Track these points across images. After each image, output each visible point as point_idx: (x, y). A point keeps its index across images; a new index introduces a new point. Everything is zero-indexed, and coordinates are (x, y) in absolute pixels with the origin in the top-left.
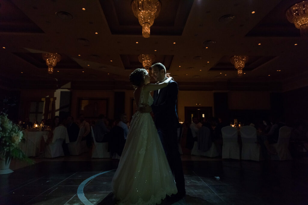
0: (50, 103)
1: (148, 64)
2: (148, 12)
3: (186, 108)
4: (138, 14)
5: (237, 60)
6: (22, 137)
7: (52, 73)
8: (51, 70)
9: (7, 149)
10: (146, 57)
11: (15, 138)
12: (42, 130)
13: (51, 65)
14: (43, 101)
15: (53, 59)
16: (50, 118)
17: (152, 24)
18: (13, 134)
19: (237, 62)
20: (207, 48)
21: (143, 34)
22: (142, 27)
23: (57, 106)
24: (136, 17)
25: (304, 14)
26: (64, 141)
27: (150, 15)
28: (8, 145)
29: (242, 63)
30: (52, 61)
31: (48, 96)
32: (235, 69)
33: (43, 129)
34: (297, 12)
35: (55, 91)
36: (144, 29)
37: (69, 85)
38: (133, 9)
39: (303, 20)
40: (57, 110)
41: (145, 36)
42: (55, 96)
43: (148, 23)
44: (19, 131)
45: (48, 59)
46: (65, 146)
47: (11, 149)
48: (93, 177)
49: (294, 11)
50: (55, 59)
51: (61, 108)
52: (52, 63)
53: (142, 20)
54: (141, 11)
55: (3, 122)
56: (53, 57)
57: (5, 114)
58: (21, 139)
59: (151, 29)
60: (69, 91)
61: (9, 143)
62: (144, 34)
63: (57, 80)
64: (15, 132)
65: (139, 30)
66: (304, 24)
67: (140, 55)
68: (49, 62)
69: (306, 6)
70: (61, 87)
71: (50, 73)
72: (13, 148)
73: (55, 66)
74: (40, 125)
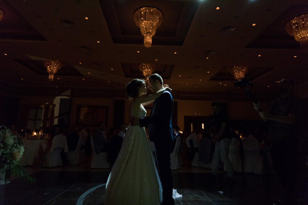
0: (49, 110)
1: (148, 73)
2: (150, 22)
3: (185, 117)
4: (140, 24)
5: (237, 71)
6: (23, 153)
7: (52, 80)
8: (51, 77)
9: (7, 167)
10: (147, 66)
11: (16, 155)
12: (41, 139)
13: (52, 73)
14: (42, 108)
15: (54, 66)
16: (49, 126)
17: (153, 34)
18: (14, 150)
19: (236, 72)
20: (207, 58)
21: (144, 43)
22: (144, 36)
23: (56, 113)
24: (139, 27)
25: (304, 27)
26: (63, 150)
27: (152, 25)
28: (9, 163)
29: (242, 74)
30: (53, 68)
31: (47, 103)
32: (235, 79)
33: (42, 137)
34: (296, 25)
35: (55, 98)
36: (146, 39)
37: (69, 92)
38: (135, 20)
39: (302, 33)
40: (56, 117)
41: (146, 46)
42: (54, 103)
43: (150, 33)
44: (20, 147)
45: (48, 67)
46: (63, 156)
47: (12, 167)
48: (92, 190)
49: (294, 24)
50: (56, 66)
51: (60, 115)
52: (52, 70)
53: (144, 30)
54: (143, 21)
55: (4, 138)
56: (54, 64)
57: (6, 128)
58: (22, 155)
59: (153, 38)
60: (69, 98)
61: (10, 161)
62: (146, 44)
63: (57, 87)
64: (17, 148)
65: (141, 40)
66: (304, 37)
67: (141, 64)
68: (50, 69)
69: (306, 20)
70: (61, 94)
71: (50, 80)
72: (14, 165)
73: (56, 73)
74: (39, 133)
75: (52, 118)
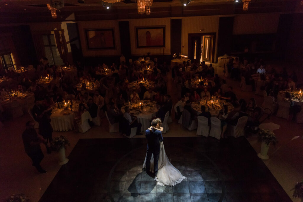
3: (190, 35)
8: (54, 15)
13: (53, 10)
14: (53, 34)
23: (67, 39)
31: (56, 29)
35: (61, 23)
37: (72, 16)
40: (68, 43)
42: (62, 28)
51: (71, 40)
60: (75, 23)
63: (60, 11)
74: (68, 103)
75: (65, 43)
